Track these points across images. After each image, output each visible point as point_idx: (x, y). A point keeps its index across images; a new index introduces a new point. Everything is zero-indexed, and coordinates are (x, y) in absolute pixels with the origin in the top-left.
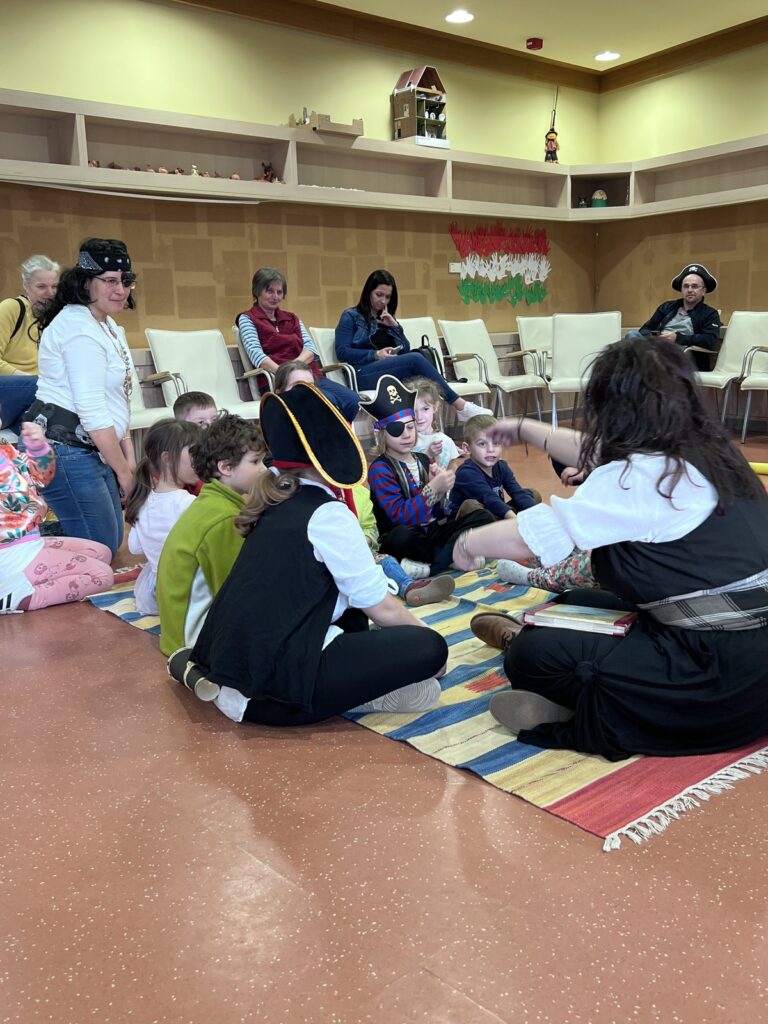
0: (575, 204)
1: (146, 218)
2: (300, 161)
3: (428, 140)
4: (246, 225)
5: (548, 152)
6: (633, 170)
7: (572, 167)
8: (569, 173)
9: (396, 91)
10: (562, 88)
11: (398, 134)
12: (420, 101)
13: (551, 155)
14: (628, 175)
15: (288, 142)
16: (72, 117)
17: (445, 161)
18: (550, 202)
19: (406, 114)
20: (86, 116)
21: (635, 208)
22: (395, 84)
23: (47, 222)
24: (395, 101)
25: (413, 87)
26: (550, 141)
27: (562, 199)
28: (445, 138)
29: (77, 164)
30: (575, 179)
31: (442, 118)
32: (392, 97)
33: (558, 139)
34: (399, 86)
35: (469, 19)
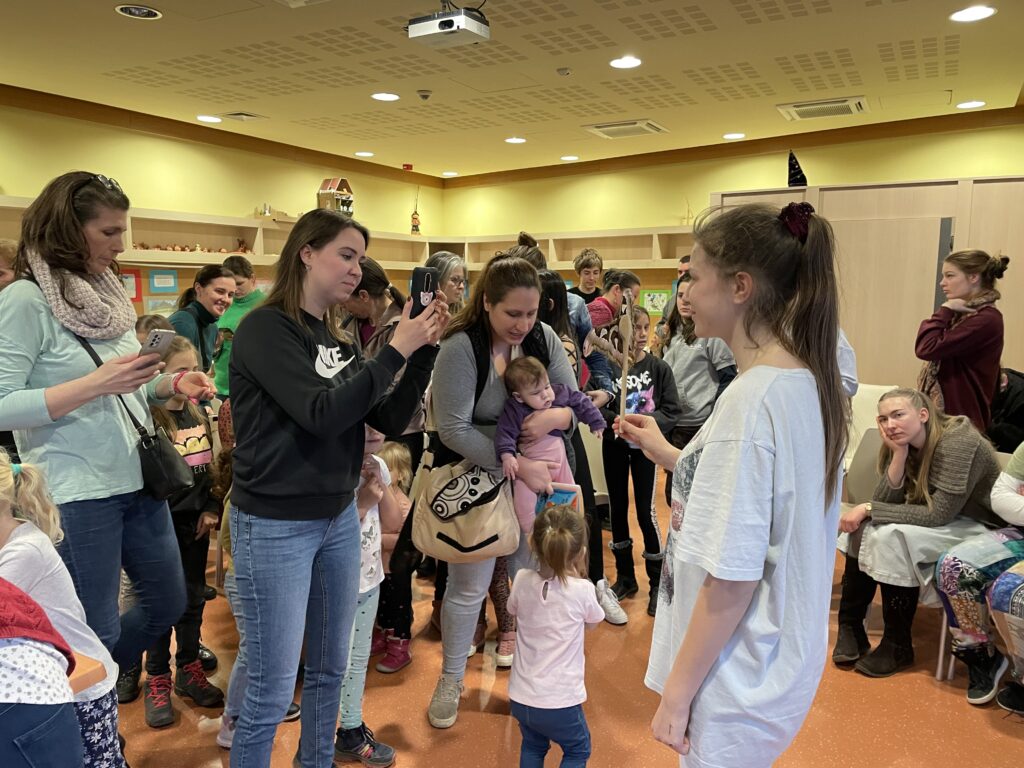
5: (413, 226)
6: (467, 242)
7: (430, 238)
8: (427, 241)
9: (321, 191)
12: (338, 200)
13: (415, 228)
14: (463, 244)
15: (257, 229)
18: (414, 259)
22: (320, 187)
24: (320, 197)
25: (333, 191)
26: (414, 219)
31: (351, 210)
32: (318, 194)
33: (420, 218)
34: (323, 188)
35: (370, 155)
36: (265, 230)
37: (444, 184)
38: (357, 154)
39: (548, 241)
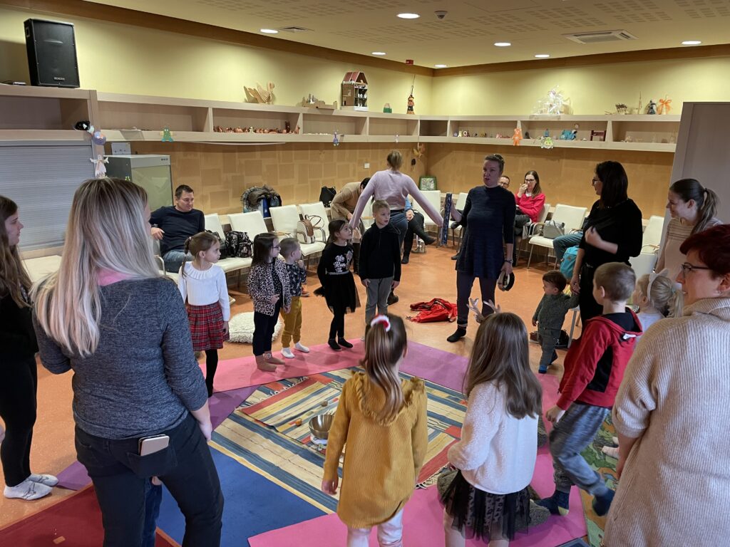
0: (422, 134)
1: (234, 152)
2: (304, 119)
3: (359, 108)
4: (277, 152)
5: (409, 107)
6: (449, 120)
7: (421, 116)
8: (419, 119)
9: (344, 82)
10: (417, 75)
11: (344, 103)
12: (356, 89)
13: (410, 108)
14: (447, 121)
15: (298, 114)
16: (208, 108)
17: (366, 118)
18: (409, 134)
19: (349, 94)
20: (213, 109)
21: (448, 138)
22: (343, 79)
23: (191, 156)
24: (344, 88)
25: (353, 82)
26: (410, 101)
27: (415, 132)
28: (366, 106)
29: (209, 131)
30: (421, 121)
31: (365, 97)
32: (342, 85)
33: (414, 100)
34: (345, 80)
35: (384, 54)
36: (304, 115)
37: (434, 73)
38: (374, 53)
39: (516, 122)
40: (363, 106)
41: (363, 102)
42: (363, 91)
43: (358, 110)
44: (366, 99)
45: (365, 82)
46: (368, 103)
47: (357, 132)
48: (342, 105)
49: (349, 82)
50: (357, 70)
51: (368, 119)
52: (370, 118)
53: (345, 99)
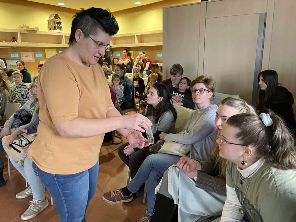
2: (21, 36)
9: (49, 19)
11: (50, 29)
12: (55, 22)
15: (18, 33)
17: (63, 36)
19: (52, 25)
22: (49, 17)
24: (49, 22)
28: (62, 30)
31: (61, 25)
35: (63, 4)
36: (21, 33)
38: (58, 4)
39: (134, 36)
40: (61, 30)
41: (60, 28)
42: (60, 23)
43: (57, 32)
44: (62, 27)
45: (60, 19)
46: (62, 28)
47: (60, 43)
48: (49, 30)
49: (51, 19)
50: (54, 13)
51: (64, 37)
52: (65, 36)
53: (50, 27)
